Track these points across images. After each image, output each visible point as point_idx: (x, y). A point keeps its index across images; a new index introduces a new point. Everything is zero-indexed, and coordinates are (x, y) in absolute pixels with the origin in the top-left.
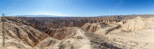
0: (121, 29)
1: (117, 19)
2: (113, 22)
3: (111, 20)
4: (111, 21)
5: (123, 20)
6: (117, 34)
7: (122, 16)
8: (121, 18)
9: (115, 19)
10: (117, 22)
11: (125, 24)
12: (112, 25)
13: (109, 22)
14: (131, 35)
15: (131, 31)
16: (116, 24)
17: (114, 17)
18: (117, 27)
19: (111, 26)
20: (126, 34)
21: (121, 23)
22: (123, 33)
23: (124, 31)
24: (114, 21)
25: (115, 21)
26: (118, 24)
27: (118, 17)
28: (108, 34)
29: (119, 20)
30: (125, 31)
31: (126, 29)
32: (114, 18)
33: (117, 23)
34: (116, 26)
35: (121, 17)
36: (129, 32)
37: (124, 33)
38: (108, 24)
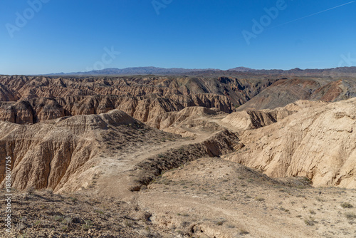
0: (234, 157)
1: (212, 94)
2: (182, 112)
3: (174, 97)
4: (168, 106)
5: (252, 105)
6: (206, 188)
7: (251, 73)
8: (241, 88)
9: (202, 95)
10: (214, 113)
11: (267, 128)
12: (176, 129)
13: (156, 111)
14: (306, 214)
15: (308, 182)
16: (205, 128)
17: (195, 80)
18: (207, 143)
19: (171, 137)
20: (271, 196)
21: (238, 122)
22: (249, 190)
23: (255, 176)
24: (191, 104)
25: (200, 109)
26: (217, 127)
27: (224, 80)
28: (151, 185)
29: (224, 99)
30: (266, 178)
31: (274, 163)
32: (194, 88)
33: (214, 120)
34: (202, 137)
35: (243, 82)
36: (290, 185)
37: (257, 190)
38: (151, 122)
